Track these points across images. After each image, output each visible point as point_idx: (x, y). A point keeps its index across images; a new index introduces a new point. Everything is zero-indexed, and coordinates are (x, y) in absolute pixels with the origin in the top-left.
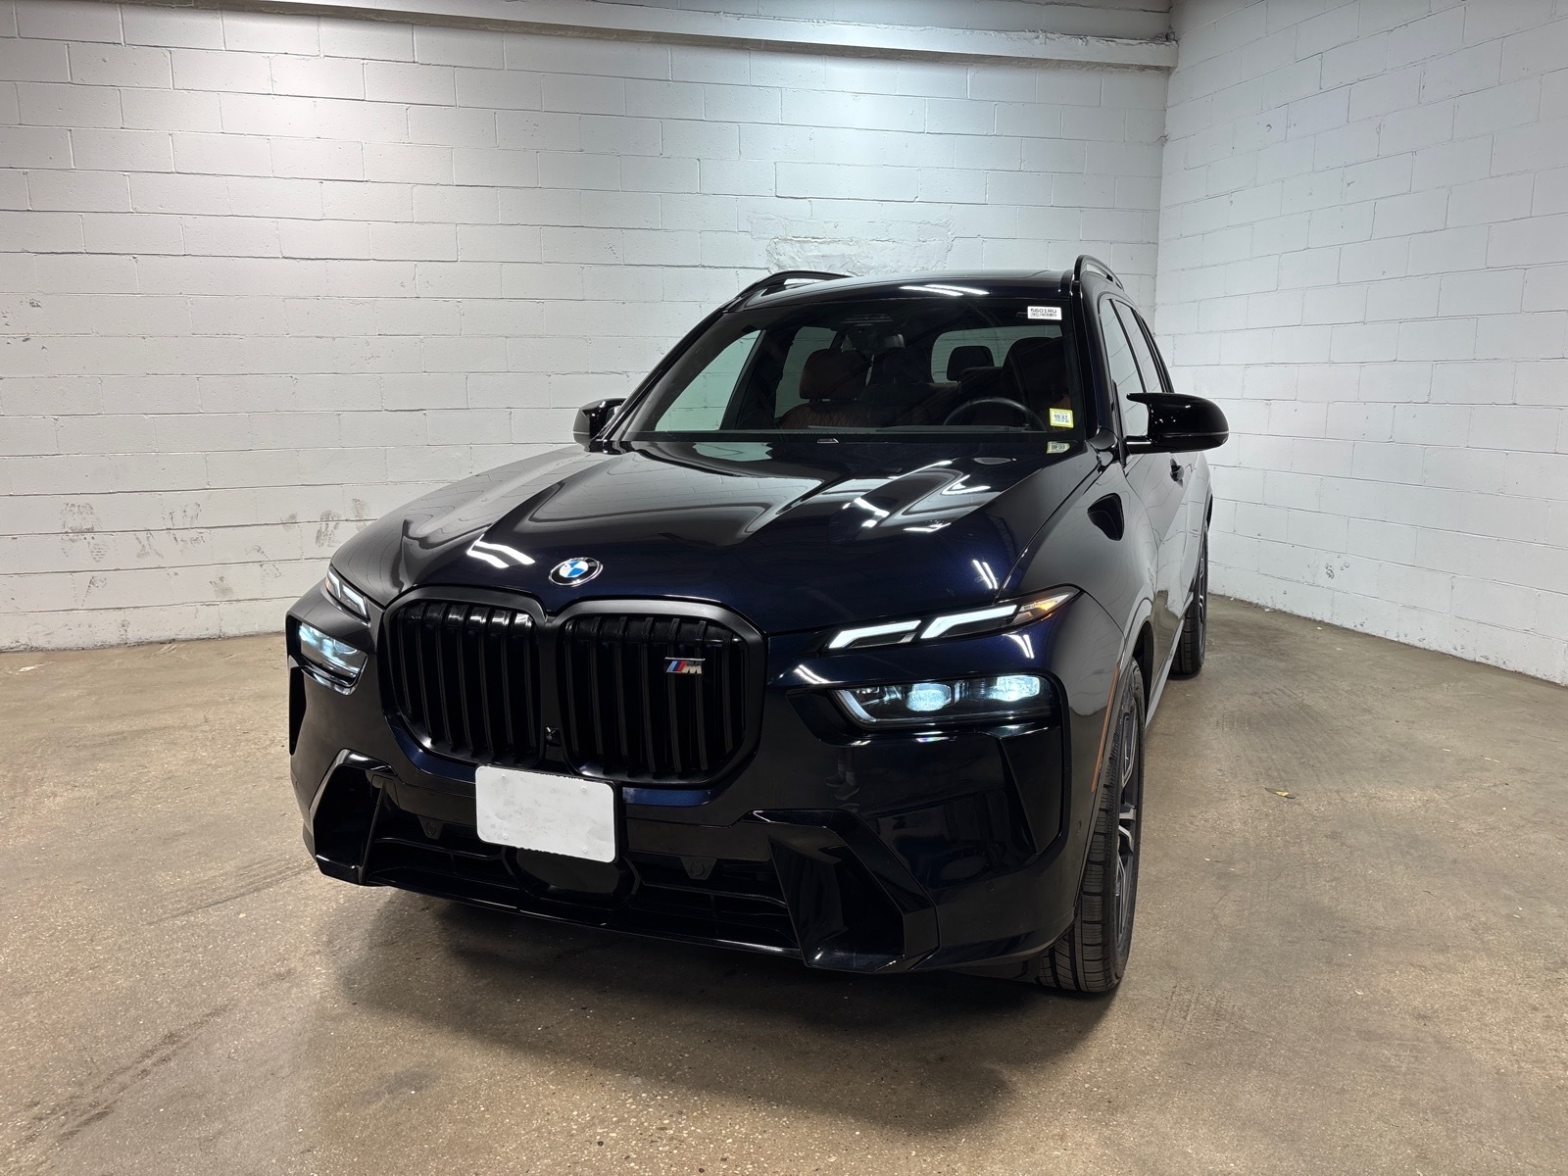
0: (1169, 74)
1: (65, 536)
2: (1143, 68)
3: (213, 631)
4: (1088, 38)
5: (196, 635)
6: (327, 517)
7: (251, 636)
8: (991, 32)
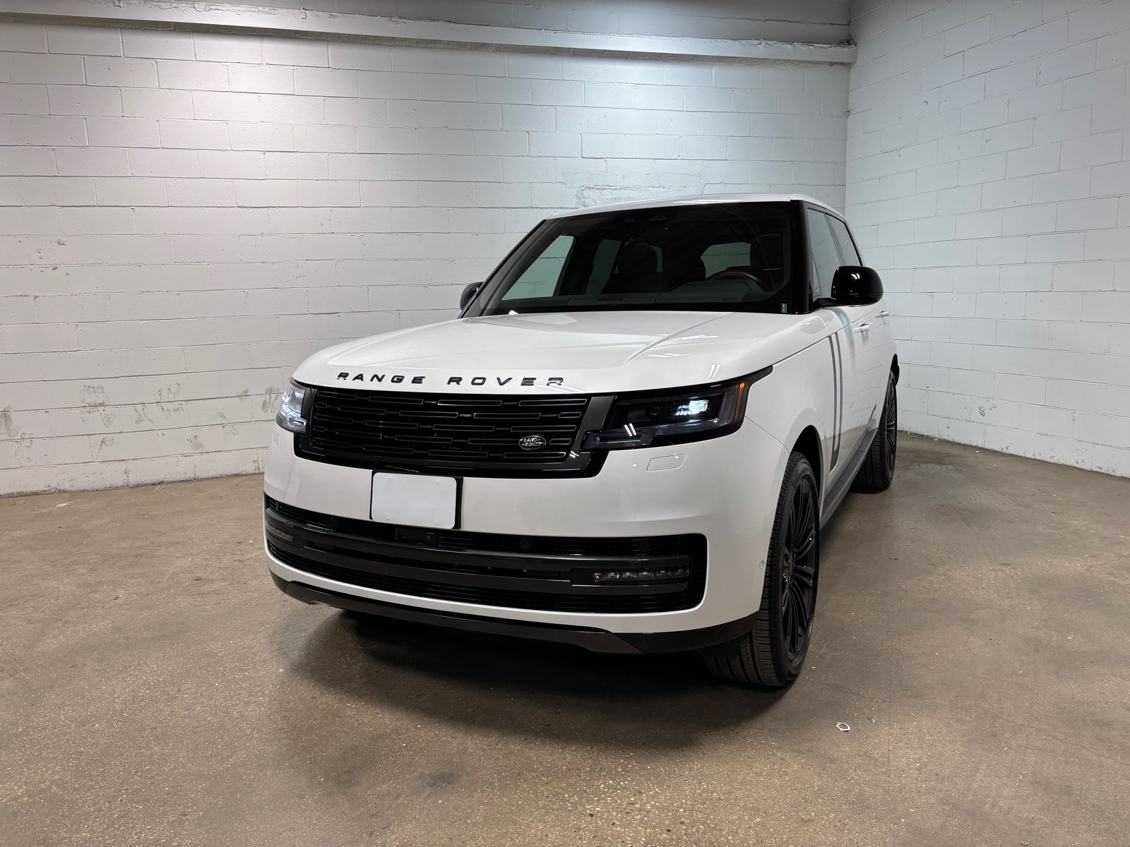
0: (850, 68)
1: (84, 410)
2: (832, 64)
3: (190, 475)
4: (795, 43)
5: (178, 478)
6: (270, 391)
7: (217, 478)
8: (729, 41)
